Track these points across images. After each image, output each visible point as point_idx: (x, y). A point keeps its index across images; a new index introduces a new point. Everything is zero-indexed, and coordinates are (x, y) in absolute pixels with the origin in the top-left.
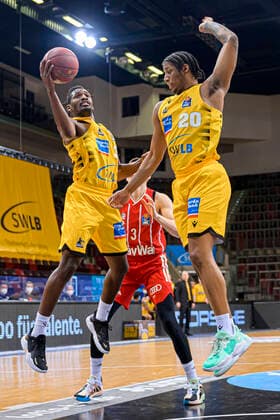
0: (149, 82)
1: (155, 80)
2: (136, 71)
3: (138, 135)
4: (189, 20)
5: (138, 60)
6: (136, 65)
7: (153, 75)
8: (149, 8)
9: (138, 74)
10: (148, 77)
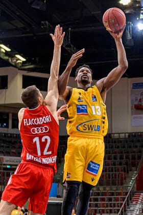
0: (15, 66)
1: (20, 65)
2: (6, 58)
3: (6, 103)
4: (46, 24)
5: (9, 50)
6: (7, 53)
7: (19, 61)
8: (18, 14)
9: (8, 60)
10: (15, 63)
